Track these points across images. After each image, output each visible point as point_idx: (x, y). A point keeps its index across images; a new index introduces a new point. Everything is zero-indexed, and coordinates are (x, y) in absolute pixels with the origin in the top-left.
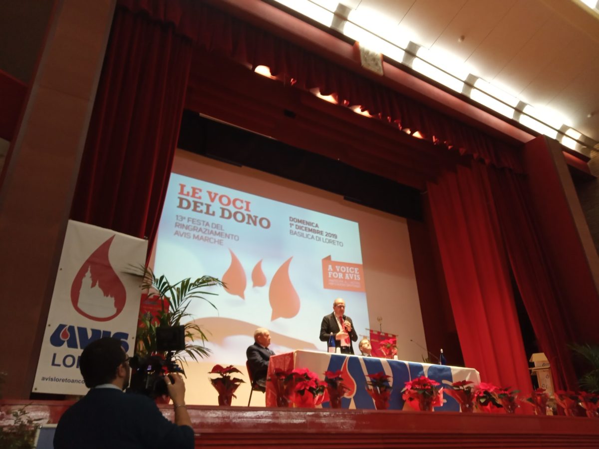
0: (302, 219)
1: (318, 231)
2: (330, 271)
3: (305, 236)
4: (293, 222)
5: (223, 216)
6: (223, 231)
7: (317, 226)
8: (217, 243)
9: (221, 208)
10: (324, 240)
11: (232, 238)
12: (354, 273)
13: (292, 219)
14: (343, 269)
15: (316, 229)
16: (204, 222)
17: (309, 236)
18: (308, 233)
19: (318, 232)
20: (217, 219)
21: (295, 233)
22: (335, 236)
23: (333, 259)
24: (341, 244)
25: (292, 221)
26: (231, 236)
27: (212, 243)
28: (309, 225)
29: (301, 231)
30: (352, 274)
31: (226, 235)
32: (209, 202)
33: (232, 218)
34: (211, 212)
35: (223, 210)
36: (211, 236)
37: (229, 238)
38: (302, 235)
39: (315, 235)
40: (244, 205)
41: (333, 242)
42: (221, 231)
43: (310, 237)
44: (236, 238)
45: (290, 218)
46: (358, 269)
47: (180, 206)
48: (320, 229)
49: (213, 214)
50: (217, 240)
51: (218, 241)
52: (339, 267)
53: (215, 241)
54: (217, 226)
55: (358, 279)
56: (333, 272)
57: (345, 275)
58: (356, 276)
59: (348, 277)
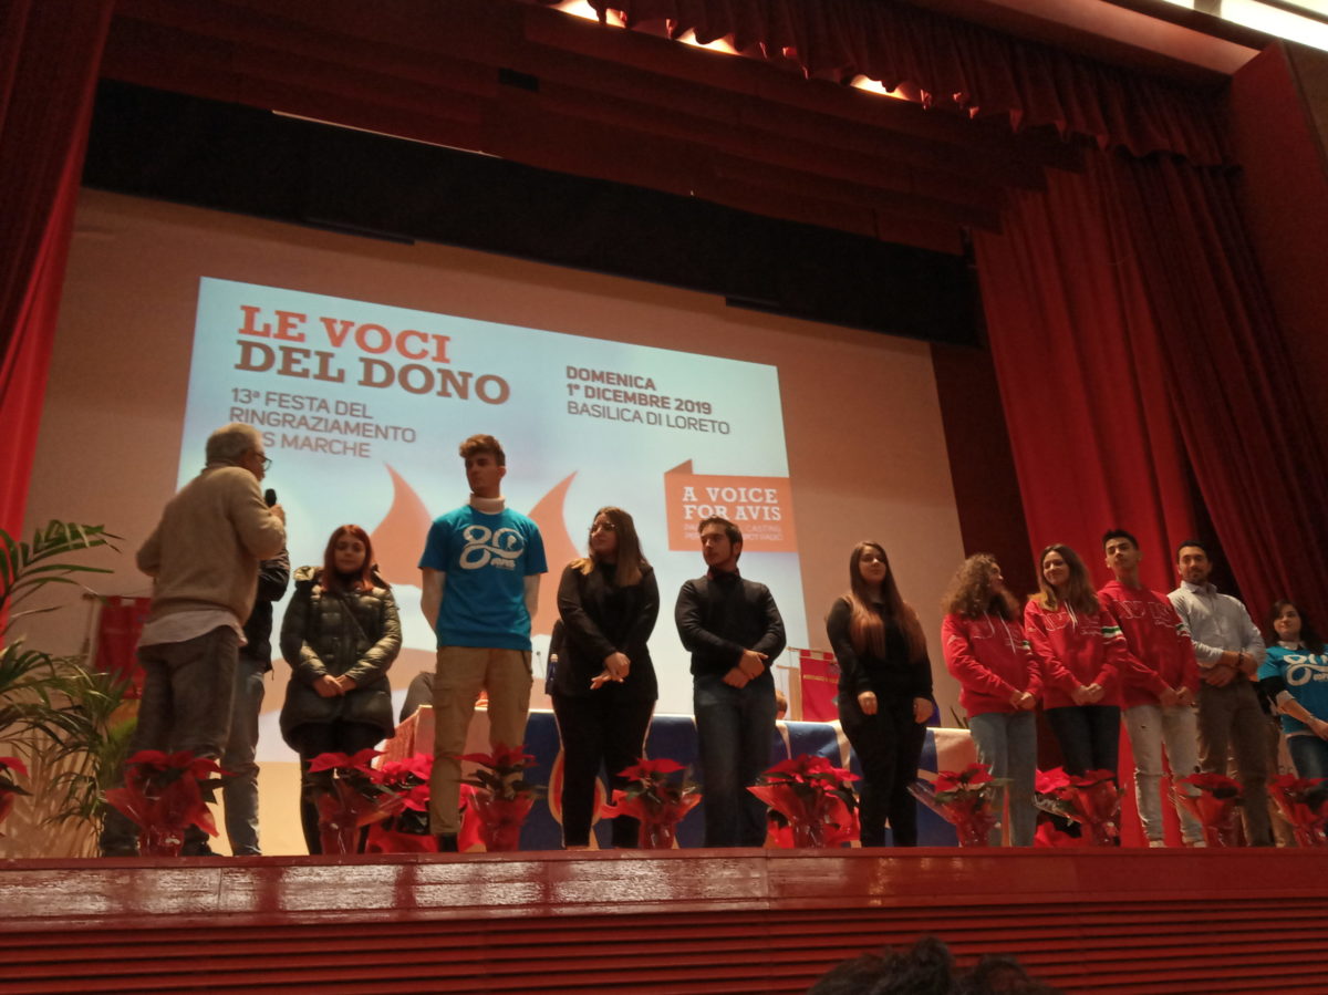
0: (606, 369)
1: (652, 396)
2: (690, 503)
3: (613, 414)
4: (577, 381)
5: (368, 381)
6: (368, 421)
7: (650, 384)
8: (350, 452)
9: (362, 359)
10: (673, 422)
11: (395, 438)
12: (764, 504)
13: (573, 372)
14: (729, 495)
15: (649, 392)
16: (312, 399)
17: (625, 413)
18: (622, 406)
19: (654, 401)
20: (351, 391)
21: (585, 409)
22: (706, 408)
23: (698, 470)
24: (723, 428)
25: (574, 377)
26: (391, 432)
27: (338, 453)
28: (625, 384)
29: (602, 402)
30: (754, 504)
31: (378, 428)
32: (327, 347)
33: (396, 382)
34: (333, 372)
35: (369, 364)
36: (336, 435)
37: (386, 436)
38: (605, 413)
39: (643, 410)
40: (432, 347)
41: (699, 425)
42: (362, 421)
43: (628, 415)
44: (407, 435)
45: (569, 368)
46: (774, 491)
47: (245, 364)
48: (659, 393)
49: (341, 377)
50: (350, 445)
51: (354, 449)
52: (717, 490)
53: (346, 448)
54: (351, 409)
55: (774, 518)
56: (698, 504)
57: (736, 510)
58: (770, 511)
59: (743, 514)
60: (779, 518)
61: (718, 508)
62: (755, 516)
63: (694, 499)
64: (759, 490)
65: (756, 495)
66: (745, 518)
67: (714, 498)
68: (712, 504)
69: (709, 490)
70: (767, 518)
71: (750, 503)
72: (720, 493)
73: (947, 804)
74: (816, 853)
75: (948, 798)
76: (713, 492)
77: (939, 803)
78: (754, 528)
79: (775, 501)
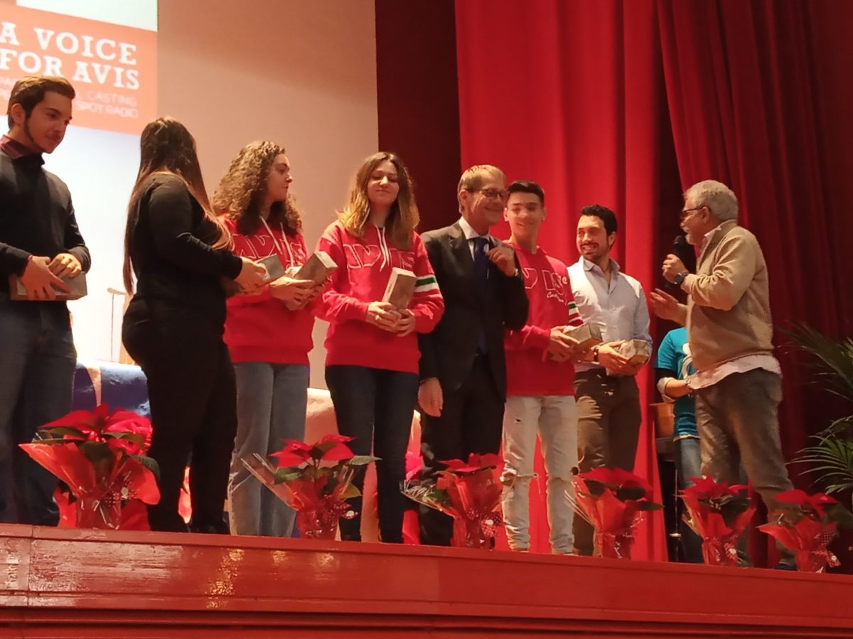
2: (9, 46)
12: (116, 63)
14: (68, 43)
30: (102, 62)
46: (133, 47)
52: (50, 33)
55: (129, 86)
56: (20, 50)
57: (75, 67)
58: (123, 75)
59: (85, 74)
60: (136, 86)
61: (49, 59)
62: (102, 79)
63: (14, 42)
64: (113, 43)
65: (107, 49)
66: (87, 80)
67: (44, 45)
68: (41, 53)
69: (39, 32)
70: (119, 84)
71: (96, 59)
72: (54, 39)
73: (289, 483)
74: (103, 535)
75: (292, 476)
76: (45, 35)
77: (279, 481)
78: (99, 96)
79: (133, 62)
